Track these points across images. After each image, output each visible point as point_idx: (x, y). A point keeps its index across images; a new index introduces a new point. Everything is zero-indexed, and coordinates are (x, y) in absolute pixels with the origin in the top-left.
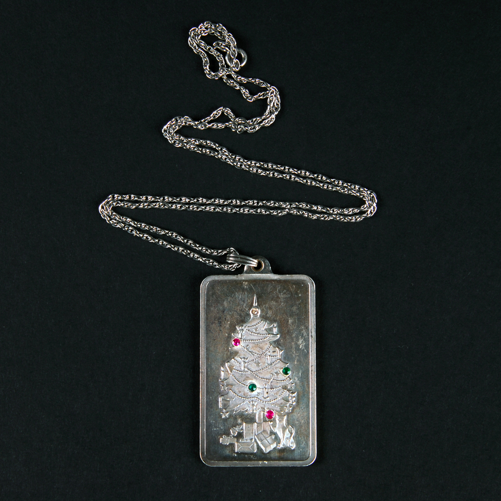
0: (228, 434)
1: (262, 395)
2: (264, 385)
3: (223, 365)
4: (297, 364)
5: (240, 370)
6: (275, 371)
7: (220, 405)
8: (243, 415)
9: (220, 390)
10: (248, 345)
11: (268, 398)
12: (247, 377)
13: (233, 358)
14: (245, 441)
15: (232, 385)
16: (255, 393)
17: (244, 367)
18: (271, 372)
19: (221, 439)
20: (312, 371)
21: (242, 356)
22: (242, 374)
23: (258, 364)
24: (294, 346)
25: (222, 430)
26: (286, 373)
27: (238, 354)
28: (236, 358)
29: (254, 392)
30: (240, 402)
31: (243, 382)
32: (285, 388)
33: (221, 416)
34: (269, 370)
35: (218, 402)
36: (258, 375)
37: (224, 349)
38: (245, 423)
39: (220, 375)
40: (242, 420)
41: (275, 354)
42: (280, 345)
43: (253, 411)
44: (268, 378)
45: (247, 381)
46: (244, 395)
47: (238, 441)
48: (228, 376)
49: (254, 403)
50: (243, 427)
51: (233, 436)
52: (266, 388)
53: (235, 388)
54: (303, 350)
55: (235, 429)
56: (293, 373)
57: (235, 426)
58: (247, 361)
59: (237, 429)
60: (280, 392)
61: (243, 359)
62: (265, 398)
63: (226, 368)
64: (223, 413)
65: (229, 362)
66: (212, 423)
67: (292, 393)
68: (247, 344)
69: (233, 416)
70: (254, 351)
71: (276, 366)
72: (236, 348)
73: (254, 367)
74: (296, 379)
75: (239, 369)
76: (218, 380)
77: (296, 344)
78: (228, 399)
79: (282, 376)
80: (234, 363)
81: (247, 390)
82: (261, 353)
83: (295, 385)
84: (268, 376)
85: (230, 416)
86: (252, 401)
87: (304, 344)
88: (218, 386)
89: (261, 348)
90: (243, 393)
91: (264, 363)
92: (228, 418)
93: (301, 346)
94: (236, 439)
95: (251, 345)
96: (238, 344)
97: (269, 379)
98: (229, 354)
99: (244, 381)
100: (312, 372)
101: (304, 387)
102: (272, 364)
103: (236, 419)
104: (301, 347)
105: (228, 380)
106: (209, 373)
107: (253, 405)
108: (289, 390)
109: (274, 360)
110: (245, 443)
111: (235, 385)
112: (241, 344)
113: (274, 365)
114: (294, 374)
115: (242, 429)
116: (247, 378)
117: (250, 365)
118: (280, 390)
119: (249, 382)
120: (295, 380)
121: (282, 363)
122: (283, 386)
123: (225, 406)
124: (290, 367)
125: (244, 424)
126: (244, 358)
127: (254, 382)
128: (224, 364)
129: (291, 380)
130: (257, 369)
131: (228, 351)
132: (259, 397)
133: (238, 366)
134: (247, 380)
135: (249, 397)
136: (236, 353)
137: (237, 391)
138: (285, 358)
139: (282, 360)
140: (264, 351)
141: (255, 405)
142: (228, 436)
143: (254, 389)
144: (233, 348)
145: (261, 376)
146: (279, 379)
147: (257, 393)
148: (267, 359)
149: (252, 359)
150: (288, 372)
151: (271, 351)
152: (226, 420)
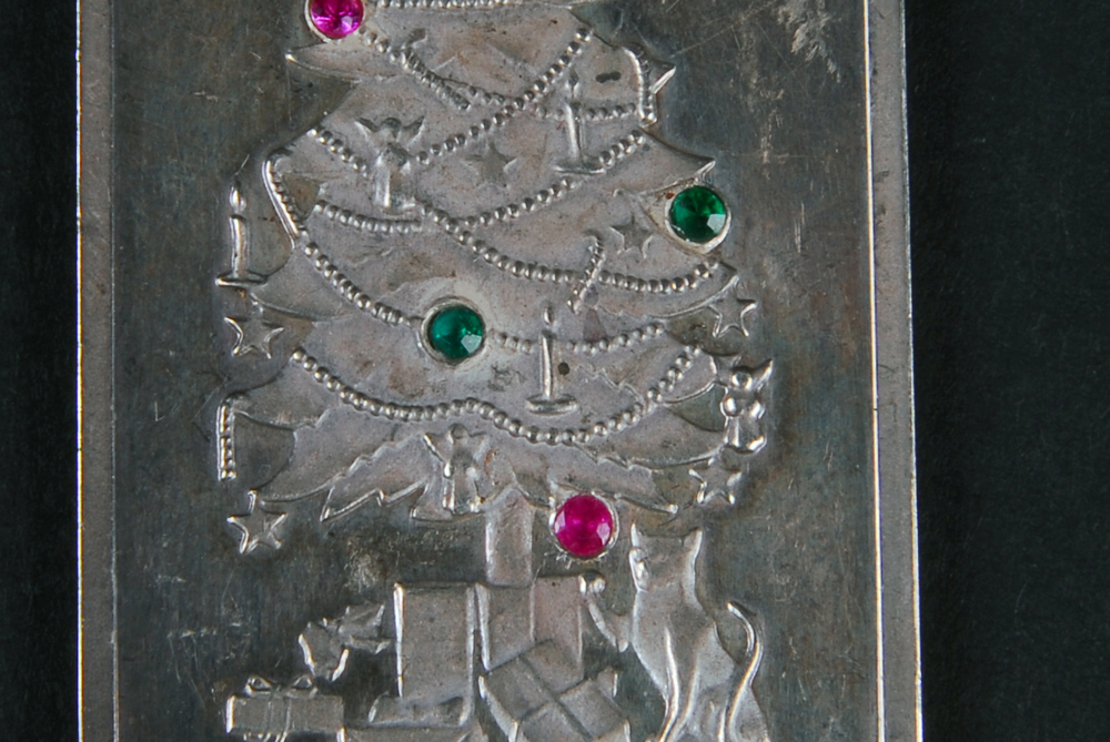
0: (284, 669)
1: (528, 388)
2: (536, 315)
3: (245, 178)
4: (773, 166)
5: (363, 207)
6: (621, 213)
7: (224, 465)
8: (392, 531)
9: (224, 354)
10: (419, 34)
11: (572, 408)
12: (418, 259)
13: (317, 125)
14: (407, 718)
15: (306, 316)
16: (470, 371)
17: (397, 189)
18: (590, 223)
19: (231, 703)
20: (880, 210)
21: (378, 112)
22: (379, 237)
23: (492, 163)
24: (749, 39)
25: (235, 636)
26: (699, 231)
27: (353, 96)
28: (335, 122)
29: (465, 367)
30: (366, 439)
31: (386, 296)
32: (690, 332)
33: (229, 540)
34: (574, 210)
35: (208, 437)
36: (498, 240)
37: (250, 61)
38: (405, 584)
39: (220, 245)
40: (385, 567)
41: (613, 93)
42: (652, 33)
43: (463, 498)
44: (565, 261)
45: (416, 288)
46: (397, 384)
47: (352, 720)
48: (280, 251)
49: (465, 442)
50: (389, 614)
51: (320, 682)
52: (550, 337)
53: (332, 338)
54: (819, 63)
55: (329, 634)
56: (749, 224)
57: (334, 612)
58: (412, 142)
59: (349, 631)
60: (657, 362)
61: (385, 133)
62: (548, 408)
63: (262, 193)
64: (244, 515)
65: (282, 150)
66: (167, 586)
67: (745, 370)
68: (412, 25)
69: (314, 539)
70: (463, 73)
71: (627, 176)
72: (331, 50)
73: (463, 189)
74: (772, 269)
75: (356, 199)
76: (206, 283)
77: (767, 19)
78: (281, 420)
79: (666, 251)
80: (321, 161)
81: (414, 348)
82: (516, 85)
83: (766, 309)
84: (567, 250)
85: (298, 536)
86: (456, 428)
87: (824, 19)
88: (210, 322)
89: (517, 52)
90: (386, 371)
91: (539, 157)
92: (282, 555)
93: (800, 35)
94: (338, 707)
95: (441, 34)
96: (347, 22)
97: (579, 274)
98: (283, 93)
99: (392, 285)
100: (886, 219)
101: (827, 329)
102: (592, 165)
103: (335, 555)
104: (796, 46)
105: (280, 278)
106: (142, 230)
107: (462, 458)
108: (718, 351)
109: (608, 134)
110: (403, 728)
111: (329, 314)
112: (370, 25)
113: (612, 172)
114: (756, 233)
115: (386, 632)
116: (417, 265)
117: (435, 176)
118: (652, 349)
119: (429, 295)
120: (759, 273)
121: (666, 158)
122: (673, 322)
123: (262, 464)
124: (724, 187)
125: (399, 594)
126: (394, 123)
127: (468, 290)
128: (253, 171)
129: (734, 280)
130: (489, 199)
131: (280, 76)
132: (503, 399)
133: (350, 178)
134: (414, 278)
135: (429, 397)
136: (334, 90)
137: (343, 361)
138: (685, 124)
139: (669, 137)
140: (533, 71)
141: (477, 456)
142: (284, 686)
143: (470, 341)
144: (316, 52)
145: (517, 249)
146: (649, 272)
147: (488, 375)
148: (562, 128)
149: (453, 130)
150: (716, 221)
151: (589, 73)
152: (265, 564)
